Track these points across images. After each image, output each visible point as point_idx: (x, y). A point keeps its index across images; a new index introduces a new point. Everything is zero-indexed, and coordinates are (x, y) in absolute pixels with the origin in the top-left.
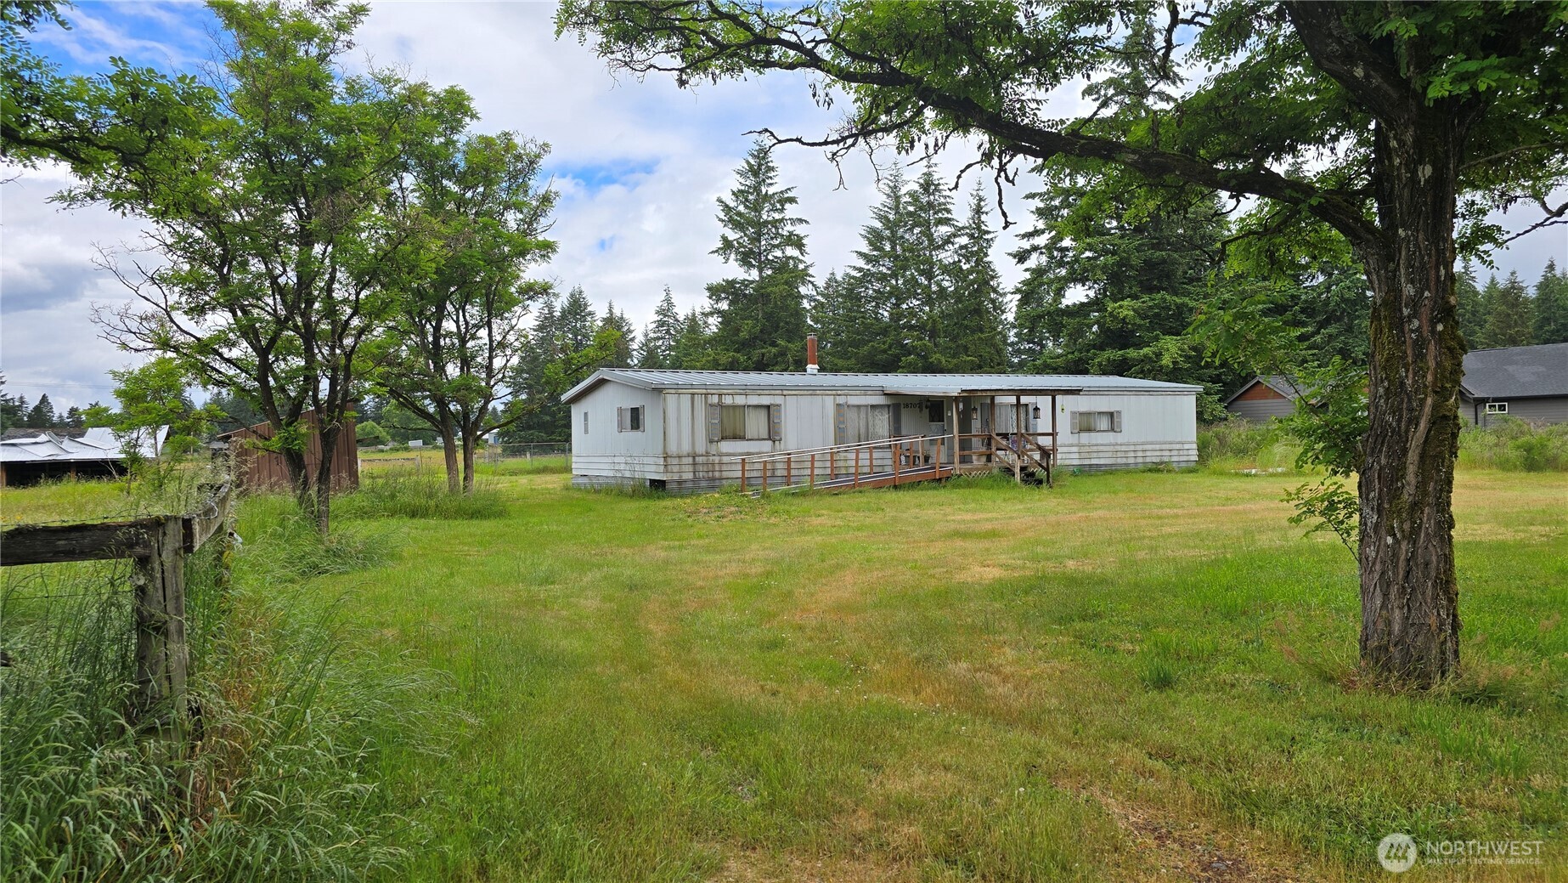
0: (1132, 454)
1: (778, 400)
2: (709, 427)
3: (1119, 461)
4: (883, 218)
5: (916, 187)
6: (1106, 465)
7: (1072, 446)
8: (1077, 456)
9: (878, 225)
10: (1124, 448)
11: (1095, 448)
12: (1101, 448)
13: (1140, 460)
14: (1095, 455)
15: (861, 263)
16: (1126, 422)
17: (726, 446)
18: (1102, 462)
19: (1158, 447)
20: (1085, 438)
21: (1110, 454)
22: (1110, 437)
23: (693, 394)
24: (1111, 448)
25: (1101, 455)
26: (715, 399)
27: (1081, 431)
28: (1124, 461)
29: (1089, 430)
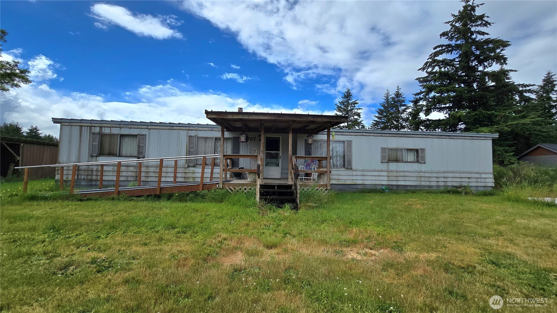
0: (435, 179)
1: (144, 132)
2: (91, 148)
3: (423, 183)
4: (384, 106)
5: (394, 96)
6: (411, 186)
7: (382, 171)
8: (386, 178)
9: (382, 108)
10: (427, 175)
11: (402, 174)
12: (407, 174)
13: (442, 184)
14: (402, 178)
15: (376, 119)
16: (428, 156)
17: (103, 160)
18: (408, 183)
19: (457, 175)
20: (393, 166)
21: (415, 179)
22: (416, 167)
23: (81, 126)
24: (416, 174)
25: (407, 179)
26: (97, 130)
27: (389, 161)
28: (427, 184)
29: (397, 161)
